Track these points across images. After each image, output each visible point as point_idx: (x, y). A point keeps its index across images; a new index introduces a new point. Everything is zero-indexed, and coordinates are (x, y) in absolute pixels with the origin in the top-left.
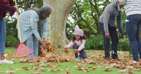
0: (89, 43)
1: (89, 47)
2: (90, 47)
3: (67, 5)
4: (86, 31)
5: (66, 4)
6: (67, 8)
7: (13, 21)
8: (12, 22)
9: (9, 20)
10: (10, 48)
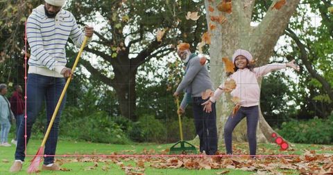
0: (327, 128)
1: (327, 138)
2: (330, 139)
3: (261, 43)
4: (326, 100)
5: (260, 41)
6: (262, 50)
7: (156, 82)
8: (153, 84)
9: (149, 82)
10: (146, 143)
